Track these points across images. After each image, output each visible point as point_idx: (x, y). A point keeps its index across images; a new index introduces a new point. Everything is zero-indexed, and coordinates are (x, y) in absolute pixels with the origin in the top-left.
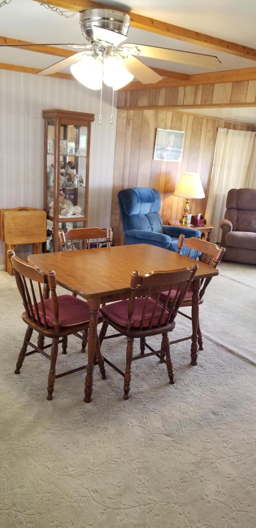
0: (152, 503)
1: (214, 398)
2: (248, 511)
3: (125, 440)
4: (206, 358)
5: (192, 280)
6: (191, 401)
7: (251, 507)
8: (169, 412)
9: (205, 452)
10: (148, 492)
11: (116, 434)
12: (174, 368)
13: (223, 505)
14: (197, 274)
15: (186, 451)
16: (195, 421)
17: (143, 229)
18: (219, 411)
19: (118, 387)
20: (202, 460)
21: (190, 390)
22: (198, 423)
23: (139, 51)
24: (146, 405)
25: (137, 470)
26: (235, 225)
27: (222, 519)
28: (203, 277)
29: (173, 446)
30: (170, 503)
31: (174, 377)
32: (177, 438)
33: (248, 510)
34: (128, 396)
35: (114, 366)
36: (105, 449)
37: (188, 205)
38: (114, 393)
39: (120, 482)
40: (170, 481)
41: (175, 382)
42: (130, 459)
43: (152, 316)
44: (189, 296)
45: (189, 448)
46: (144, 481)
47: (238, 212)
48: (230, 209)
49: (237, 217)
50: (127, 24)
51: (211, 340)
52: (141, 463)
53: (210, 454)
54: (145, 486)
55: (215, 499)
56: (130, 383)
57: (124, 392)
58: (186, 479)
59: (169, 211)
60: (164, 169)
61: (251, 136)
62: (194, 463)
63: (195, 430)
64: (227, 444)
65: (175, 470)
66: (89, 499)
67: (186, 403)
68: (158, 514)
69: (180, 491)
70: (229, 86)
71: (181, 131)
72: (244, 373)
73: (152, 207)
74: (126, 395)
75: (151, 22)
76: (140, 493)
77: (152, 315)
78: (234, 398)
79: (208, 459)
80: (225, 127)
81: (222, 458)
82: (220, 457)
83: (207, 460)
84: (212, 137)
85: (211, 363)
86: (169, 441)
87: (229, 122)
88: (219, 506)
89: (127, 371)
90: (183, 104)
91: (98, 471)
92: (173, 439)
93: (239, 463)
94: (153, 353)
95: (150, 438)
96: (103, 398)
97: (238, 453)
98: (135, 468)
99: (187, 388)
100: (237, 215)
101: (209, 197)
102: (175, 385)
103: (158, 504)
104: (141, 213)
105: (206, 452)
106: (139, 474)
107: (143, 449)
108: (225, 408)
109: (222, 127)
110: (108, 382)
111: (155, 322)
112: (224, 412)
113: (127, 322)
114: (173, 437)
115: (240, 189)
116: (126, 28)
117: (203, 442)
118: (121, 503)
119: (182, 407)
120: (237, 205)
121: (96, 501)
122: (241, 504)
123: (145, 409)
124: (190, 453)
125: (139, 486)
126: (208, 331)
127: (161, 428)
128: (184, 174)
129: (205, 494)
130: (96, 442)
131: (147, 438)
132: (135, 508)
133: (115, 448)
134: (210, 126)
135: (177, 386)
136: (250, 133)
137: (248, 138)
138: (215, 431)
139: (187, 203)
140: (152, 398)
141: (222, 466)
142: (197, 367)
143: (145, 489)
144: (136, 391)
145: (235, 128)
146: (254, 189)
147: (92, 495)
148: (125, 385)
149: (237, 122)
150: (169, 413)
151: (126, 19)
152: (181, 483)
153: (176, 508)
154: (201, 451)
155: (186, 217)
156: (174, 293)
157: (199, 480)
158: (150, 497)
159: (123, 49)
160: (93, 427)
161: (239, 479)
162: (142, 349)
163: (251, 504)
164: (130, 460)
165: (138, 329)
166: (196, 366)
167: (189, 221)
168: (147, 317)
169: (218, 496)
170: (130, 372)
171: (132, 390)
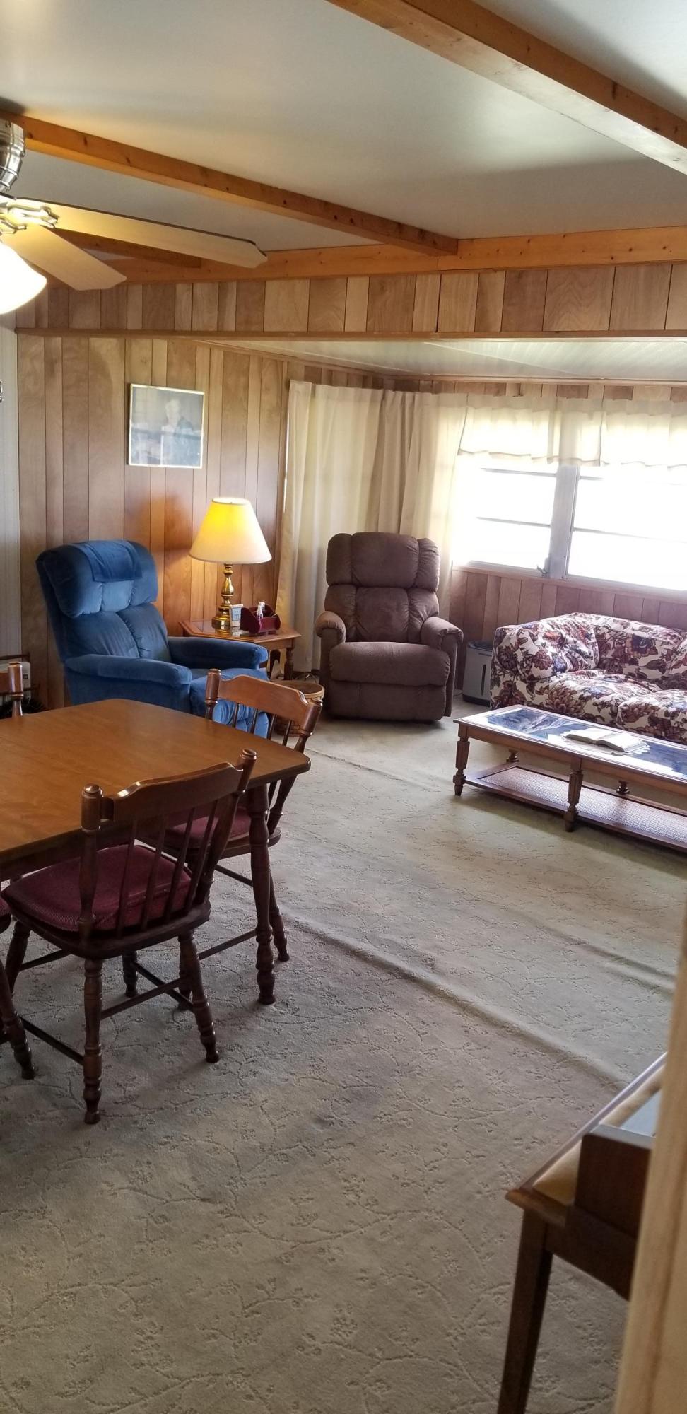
0: (175, 1384)
1: (320, 1082)
2: (412, 1354)
3: (96, 1233)
4: (296, 980)
5: (244, 791)
6: (263, 1099)
7: (418, 1343)
8: (207, 1139)
9: (303, 1226)
10: (162, 1358)
11: (71, 1220)
12: (218, 1020)
13: (353, 1352)
14: (255, 773)
15: (256, 1230)
16: (275, 1150)
17: (114, 652)
18: (333, 1115)
19: (68, 1093)
20: (295, 1247)
21: (259, 1069)
22: (283, 1154)
23: (56, 217)
24: (147, 1129)
25: (131, 1307)
26: (353, 626)
27: (352, 1388)
28: (272, 778)
29: (222, 1225)
30: (221, 1374)
31: (218, 1044)
32: (231, 1203)
33: (412, 1351)
34: (98, 1112)
35: (52, 1039)
36: (41, 1268)
37: (229, 581)
38: (57, 1113)
39: (87, 1348)
40: (218, 1318)
41: (221, 1055)
42: (111, 1280)
43: (147, 894)
44: (240, 828)
45: (262, 1223)
46: (151, 1332)
47: (356, 592)
48: (337, 584)
49: (356, 606)
50: (16, 148)
51: (308, 931)
52: (140, 1285)
53: (314, 1227)
54: (153, 1342)
55: (332, 1342)
56: (100, 1079)
57: (85, 1105)
58: (257, 1305)
59: (183, 598)
60: (158, 488)
61: (373, 401)
62: (278, 1261)
63: (275, 1174)
64: (357, 1195)
65: (230, 1286)
66: (6, 1407)
67: (251, 1106)
68: (192, 1409)
69: (245, 1338)
70: (301, 287)
71: (195, 390)
72: (391, 1006)
73: (134, 590)
74: (93, 1111)
75: (83, 142)
76: (143, 1364)
77: (147, 892)
78: (369, 1074)
79: (312, 1242)
80: (307, 378)
81: (345, 1232)
82: (339, 1232)
83: (308, 1245)
84: (277, 403)
85: (310, 992)
86: (212, 1212)
87: (317, 366)
88: (343, 1356)
89: (88, 1048)
90: (190, 329)
91: (27, 1327)
92: (220, 1207)
93: (387, 1238)
94: (161, 987)
95: (163, 1216)
96: (28, 1130)
97: (384, 1213)
98: (127, 1302)
99: (252, 1066)
100: (355, 600)
101: (282, 559)
102: (220, 1063)
103: (192, 1384)
104: (107, 609)
105: (306, 1225)
106: (136, 1316)
107: (144, 1246)
108: (347, 1104)
109: (298, 379)
110: (40, 1084)
111: (157, 910)
112: (347, 1114)
113: (79, 918)
114: (220, 1202)
115: (358, 536)
116: (15, 159)
117: (297, 1201)
118: (94, 1402)
119: (240, 1120)
120: (352, 575)
121: (25, 1410)
122: (396, 1339)
123: (144, 1141)
124: (266, 1235)
125: (139, 1346)
126: (299, 908)
127: (191, 1184)
128: (213, 501)
129: (308, 1334)
130: (16, 1253)
131: (152, 1216)
132: (131, 1406)
133: (69, 1259)
134: (269, 376)
135: (226, 1064)
136: (368, 392)
137: (366, 407)
138: (325, 1166)
139: (228, 575)
140: (162, 1109)
141: (346, 1253)
142: (275, 1006)
143: (154, 1351)
144: (120, 1096)
145: (331, 382)
146: (389, 534)
147: (13, 1395)
148: (88, 1086)
149: (336, 366)
150: (209, 1141)
151: (13, 136)
152: (246, 1317)
153: (235, 1383)
154: (292, 1225)
155: (227, 611)
156: (199, 826)
157: (291, 1300)
158: (167, 1370)
159: (11, 210)
160: (7, 1213)
161: (386, 1277)
162: (130, 979)
163: (418, 1336)
164: (111, 1284)
165: (111, 934)
166: (274, 1004)
167: (237, 623)
168: (134, 898)
169: (340, 1332)
170: (98, 1051)
171: (108, 1093)
